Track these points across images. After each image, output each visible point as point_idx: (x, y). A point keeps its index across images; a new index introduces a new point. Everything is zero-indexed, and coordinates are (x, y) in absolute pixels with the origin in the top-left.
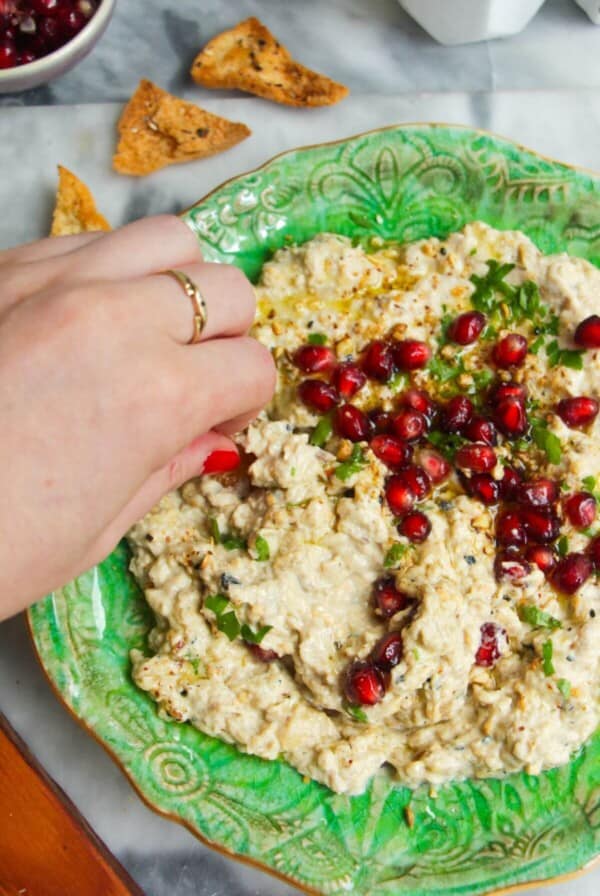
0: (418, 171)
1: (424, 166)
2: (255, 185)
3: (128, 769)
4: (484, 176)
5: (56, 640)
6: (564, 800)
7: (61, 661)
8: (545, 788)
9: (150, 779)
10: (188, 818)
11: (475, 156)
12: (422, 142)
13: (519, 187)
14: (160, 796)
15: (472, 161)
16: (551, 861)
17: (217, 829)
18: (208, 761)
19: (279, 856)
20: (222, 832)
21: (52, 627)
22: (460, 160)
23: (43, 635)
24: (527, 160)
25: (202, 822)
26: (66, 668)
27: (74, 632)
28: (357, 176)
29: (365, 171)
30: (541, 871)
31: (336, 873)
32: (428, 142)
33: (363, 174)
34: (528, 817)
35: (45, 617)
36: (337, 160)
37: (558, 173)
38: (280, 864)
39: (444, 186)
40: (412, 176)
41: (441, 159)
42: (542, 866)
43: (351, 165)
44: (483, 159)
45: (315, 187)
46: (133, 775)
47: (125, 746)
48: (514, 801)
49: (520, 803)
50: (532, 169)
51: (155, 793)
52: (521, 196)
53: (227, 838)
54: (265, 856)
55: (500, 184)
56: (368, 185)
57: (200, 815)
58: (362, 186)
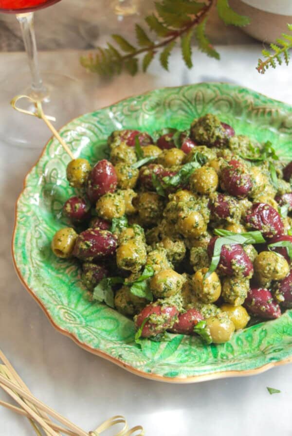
0: (213, 101)
1: (216, 99)
2: (140, 100)
3: (48, 311)
4: (243, 105)
5: (24, 258)
6: (254, 350)
7: (25, 265)
8: (246, 345)
9: (58, 316)
10: (73, 332)
11: (240, 96)
12: (216, 89)
13: (258, 110)
14: (62, 322)
15: (238, 98)
16: (243, 364)
17: (86, 337)
18: (85, 319)
19: (114, 350)
20: (89, 339)
21: (23, 253)
22: (232, 97)
23: (18, 254)
24: (262, 98)
25: (80, 334)
26: (27, 268)
27: (32, 258)
28: (186, 101)
29: (190, 100)
30: (238, 367)
31: (140, 360)
32: (219, 89)
33: (189, 101)
34: (235, 355)
35: (21, 248)
36: (178, 93)
37: (276, 104)
38: (113, 353)
39: (225, 109)
40: (211, 104)
41: (224, 97)
42: (239, 365)
43: (184, 96)
44: (243, 97)
45: (167, 105)
46: (50, 314)
47: (48, 302)
48: (230, 349)
49: (233, 350)
50: (265, 102)
51: (59, 321)
52: (259, 113)
53: (90, 341)
54: (107, 350)
55: (250, 109)
56: (191, 107)
57: (79, 331)
58: (188, 106)
